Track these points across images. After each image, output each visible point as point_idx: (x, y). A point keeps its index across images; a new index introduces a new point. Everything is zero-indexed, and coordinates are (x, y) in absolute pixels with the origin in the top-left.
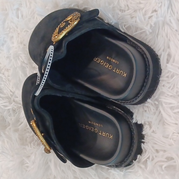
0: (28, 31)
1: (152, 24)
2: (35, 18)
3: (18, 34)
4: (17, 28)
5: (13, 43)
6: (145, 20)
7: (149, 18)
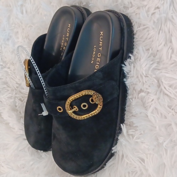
0: (32, 27)
1: (155, 20)
2: (40, 13)
3: (23, 29)
4: (22, 23)
5: (18, 38)
6: (148, 16)
7: (152, 15)
